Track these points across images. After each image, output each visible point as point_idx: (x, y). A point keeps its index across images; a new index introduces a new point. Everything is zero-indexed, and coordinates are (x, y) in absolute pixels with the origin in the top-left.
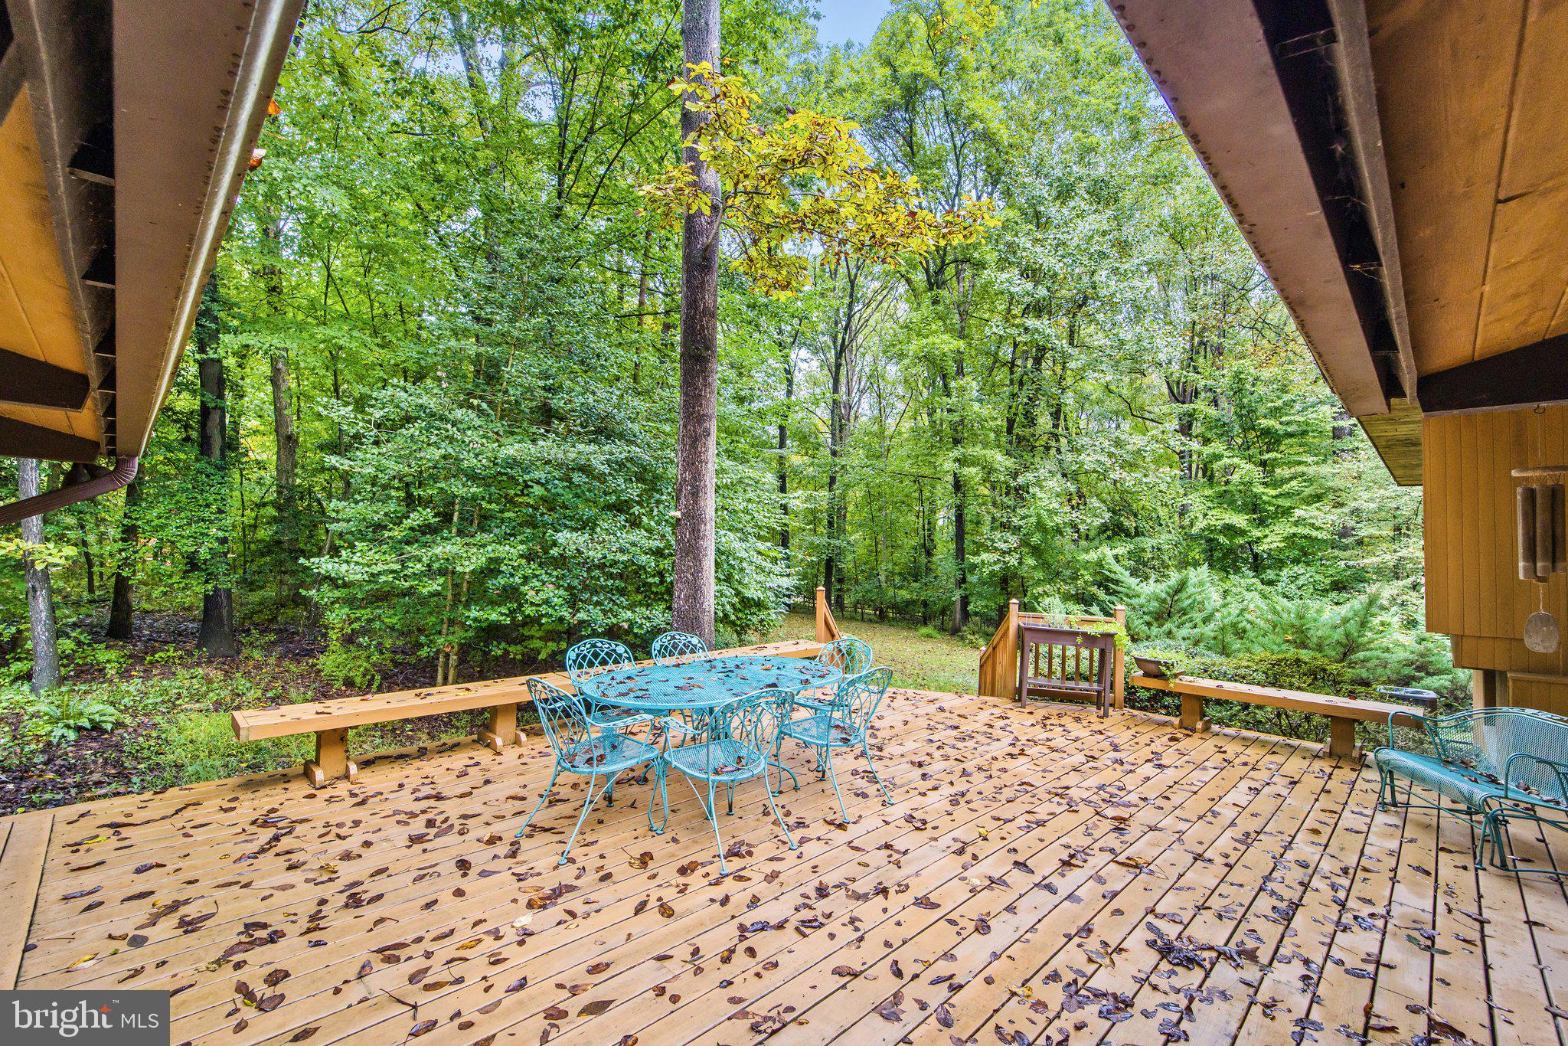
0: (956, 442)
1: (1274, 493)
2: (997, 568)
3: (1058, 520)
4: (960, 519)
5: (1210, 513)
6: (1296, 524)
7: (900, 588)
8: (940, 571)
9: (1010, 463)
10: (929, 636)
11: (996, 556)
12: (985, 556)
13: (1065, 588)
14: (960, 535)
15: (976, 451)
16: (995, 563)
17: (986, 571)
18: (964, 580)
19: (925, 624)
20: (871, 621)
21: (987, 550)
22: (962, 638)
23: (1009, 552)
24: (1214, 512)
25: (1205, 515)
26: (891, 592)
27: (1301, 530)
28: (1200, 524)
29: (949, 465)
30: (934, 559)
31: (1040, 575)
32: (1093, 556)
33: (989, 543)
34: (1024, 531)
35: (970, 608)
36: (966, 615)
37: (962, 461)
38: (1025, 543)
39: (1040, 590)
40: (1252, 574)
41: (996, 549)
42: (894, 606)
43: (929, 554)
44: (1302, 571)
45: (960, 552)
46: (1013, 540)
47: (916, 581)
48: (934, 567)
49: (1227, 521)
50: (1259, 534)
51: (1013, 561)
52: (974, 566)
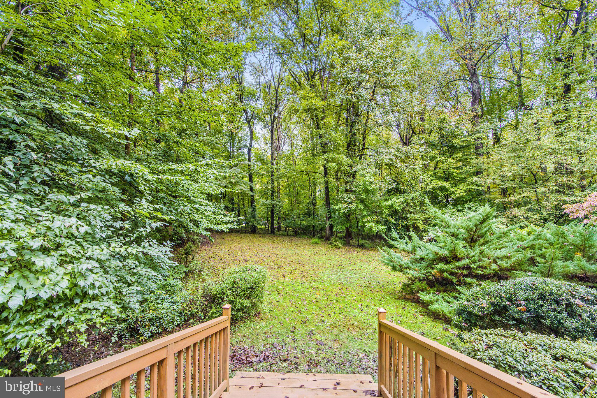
0: (324, 153)
1: (458, 172)
2: (346, 211)
3: (373, 186)
4: (327, 189)
5: (433, 182)
6: (469, 184)
7: (303, 220)
8: (319, 213)
9: (350, 161)
10: (316, 243)
11: (345, 205)
12: (340, 205)
13: (376, 218)
14: (327, 196)
15: (334, 155)
16: (345, 208)
17: (341, 212)
18: (330, 217)
19: (314, 236)
20: (291, 235)
21: (341, 202)
22: (331, 244)
23: (352, 203)
24: (434, 181)
25: (431, 183)
26: (299, 222)
27: (471, 187)
28: (430, 187)
29: (322, 162)
30: (316, 207)
31: (365, 213)
32: (389, 203)
33: (342, 199)
34: (358, 193)
35: (334, 229)
36: (332, 233)
37: (327, 160)
38: (358, 198)
39: (366, 220)
40: (452, 207)
41: (345, 202)
42: (300, 228)
43: (314, 205)
44: (473, 205)
45: (328, 204)
46: (353, 197)
47: (309, 217)
48: (316, 211)
49: (441, 185)
50: (453, 190)
51: (353, 207)
52: (335, 210)
